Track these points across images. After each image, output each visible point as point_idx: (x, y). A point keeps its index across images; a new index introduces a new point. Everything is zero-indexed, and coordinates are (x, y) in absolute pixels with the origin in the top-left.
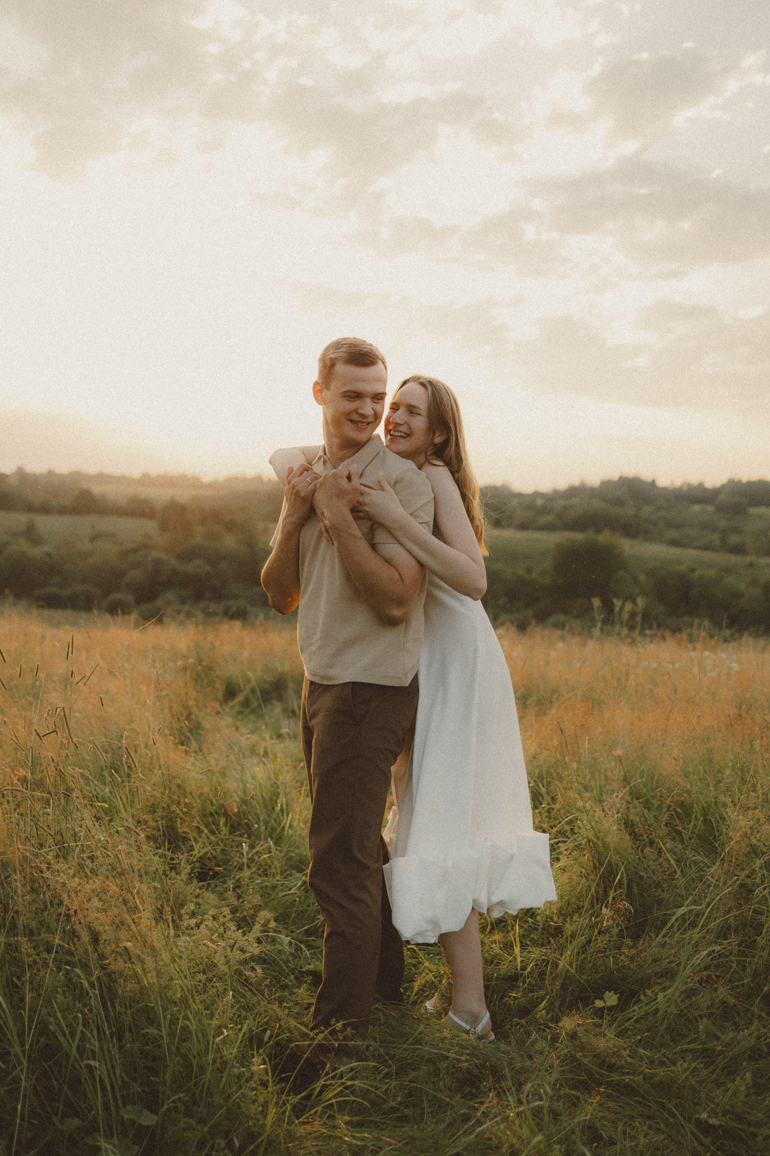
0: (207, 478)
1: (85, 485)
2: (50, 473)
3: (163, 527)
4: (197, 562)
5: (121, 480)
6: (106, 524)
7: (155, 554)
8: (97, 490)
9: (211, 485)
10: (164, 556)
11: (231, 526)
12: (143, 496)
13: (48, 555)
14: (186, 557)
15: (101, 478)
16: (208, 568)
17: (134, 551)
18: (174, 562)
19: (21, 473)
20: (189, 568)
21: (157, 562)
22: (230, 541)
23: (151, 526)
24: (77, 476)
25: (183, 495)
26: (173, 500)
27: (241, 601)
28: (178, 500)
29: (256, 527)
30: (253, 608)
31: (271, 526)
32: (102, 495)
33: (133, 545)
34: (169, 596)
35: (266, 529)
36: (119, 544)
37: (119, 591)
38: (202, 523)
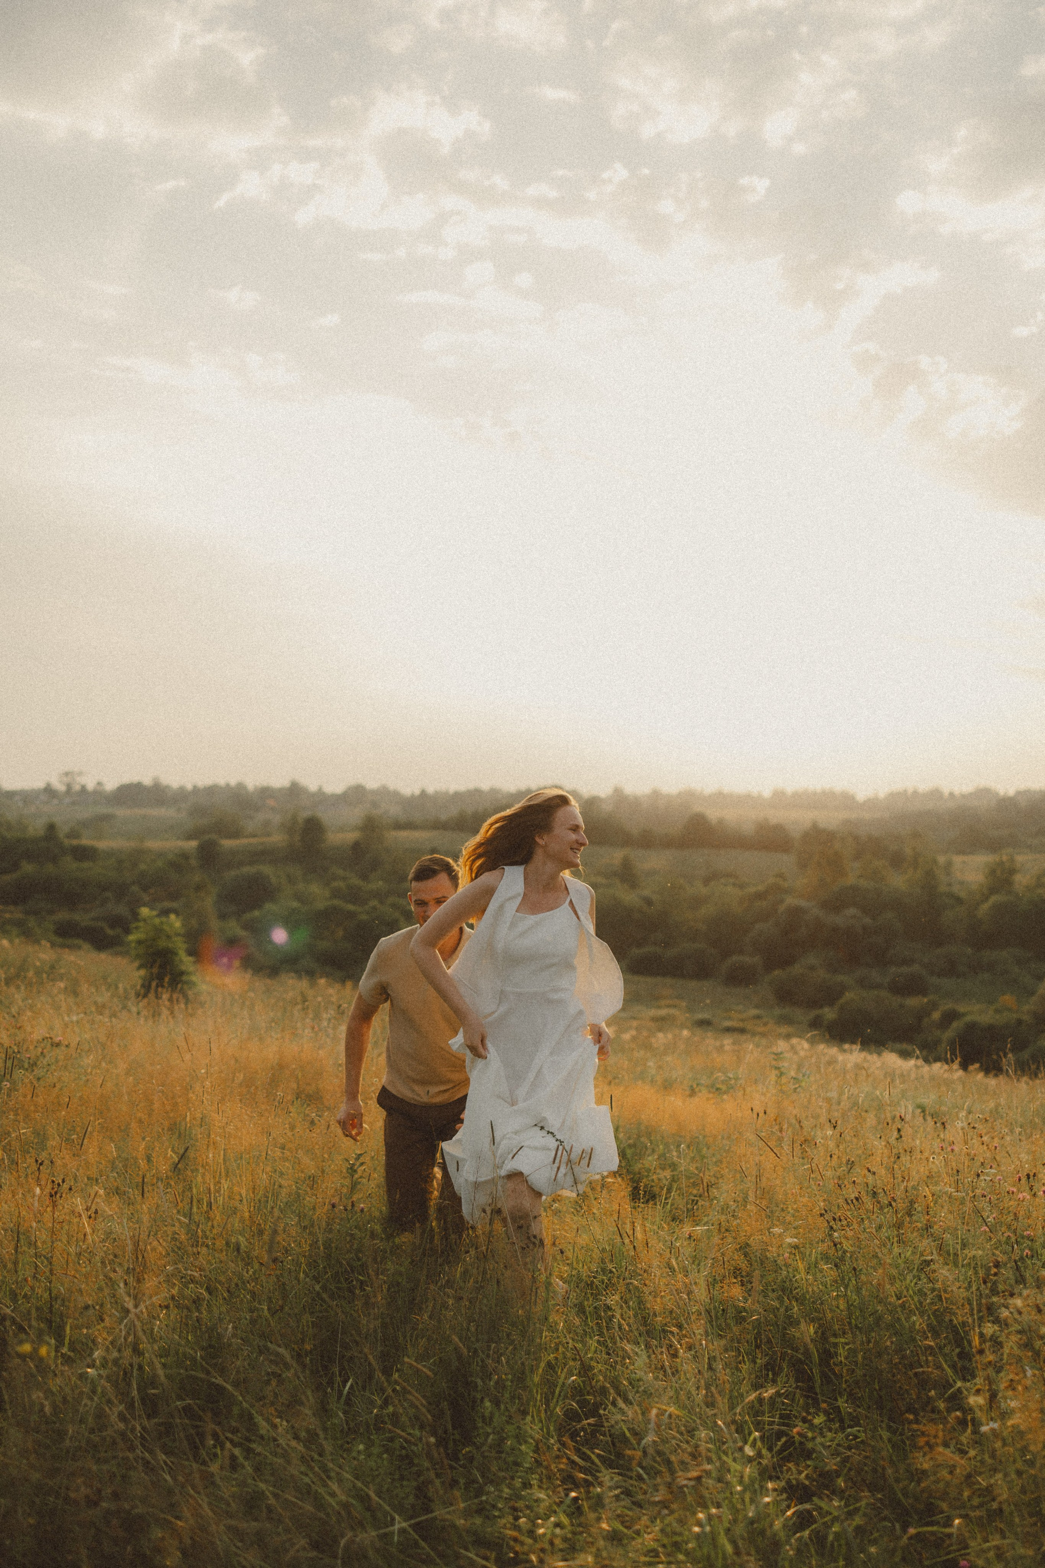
0: (861, 796)
1: (698, 808)
2: (656, 794)
3: (803, 865)
4: (852, 911)
5: (747, 800)
7: (790, 901)
8: (713, 814)
9: (871, 804)
10: (803, 903)
11: (897, 861)
12: (774, 821)
13: (649, 902)
14: (835, 904)
15: (720, 798)
16: (867, 920)
17: (760, 896)
18: (817, 911)
19: (618, 793)
20: (839, 920)
21: (796, 912)
22: (899, 881)
23: (787, 862)
24: (690, 795)
25: (830, 819)
26: (815, 826)
27: (916, 968)
28: (822, 825)
29: (935, 862)
30: (935, 980)
31: (958, 860)
32: (721, 821)
33: (761, 888)
34: (811, 959)
35: (949, 864)
36: (742, 887)
37: (741, 952)
38: (857, 856)
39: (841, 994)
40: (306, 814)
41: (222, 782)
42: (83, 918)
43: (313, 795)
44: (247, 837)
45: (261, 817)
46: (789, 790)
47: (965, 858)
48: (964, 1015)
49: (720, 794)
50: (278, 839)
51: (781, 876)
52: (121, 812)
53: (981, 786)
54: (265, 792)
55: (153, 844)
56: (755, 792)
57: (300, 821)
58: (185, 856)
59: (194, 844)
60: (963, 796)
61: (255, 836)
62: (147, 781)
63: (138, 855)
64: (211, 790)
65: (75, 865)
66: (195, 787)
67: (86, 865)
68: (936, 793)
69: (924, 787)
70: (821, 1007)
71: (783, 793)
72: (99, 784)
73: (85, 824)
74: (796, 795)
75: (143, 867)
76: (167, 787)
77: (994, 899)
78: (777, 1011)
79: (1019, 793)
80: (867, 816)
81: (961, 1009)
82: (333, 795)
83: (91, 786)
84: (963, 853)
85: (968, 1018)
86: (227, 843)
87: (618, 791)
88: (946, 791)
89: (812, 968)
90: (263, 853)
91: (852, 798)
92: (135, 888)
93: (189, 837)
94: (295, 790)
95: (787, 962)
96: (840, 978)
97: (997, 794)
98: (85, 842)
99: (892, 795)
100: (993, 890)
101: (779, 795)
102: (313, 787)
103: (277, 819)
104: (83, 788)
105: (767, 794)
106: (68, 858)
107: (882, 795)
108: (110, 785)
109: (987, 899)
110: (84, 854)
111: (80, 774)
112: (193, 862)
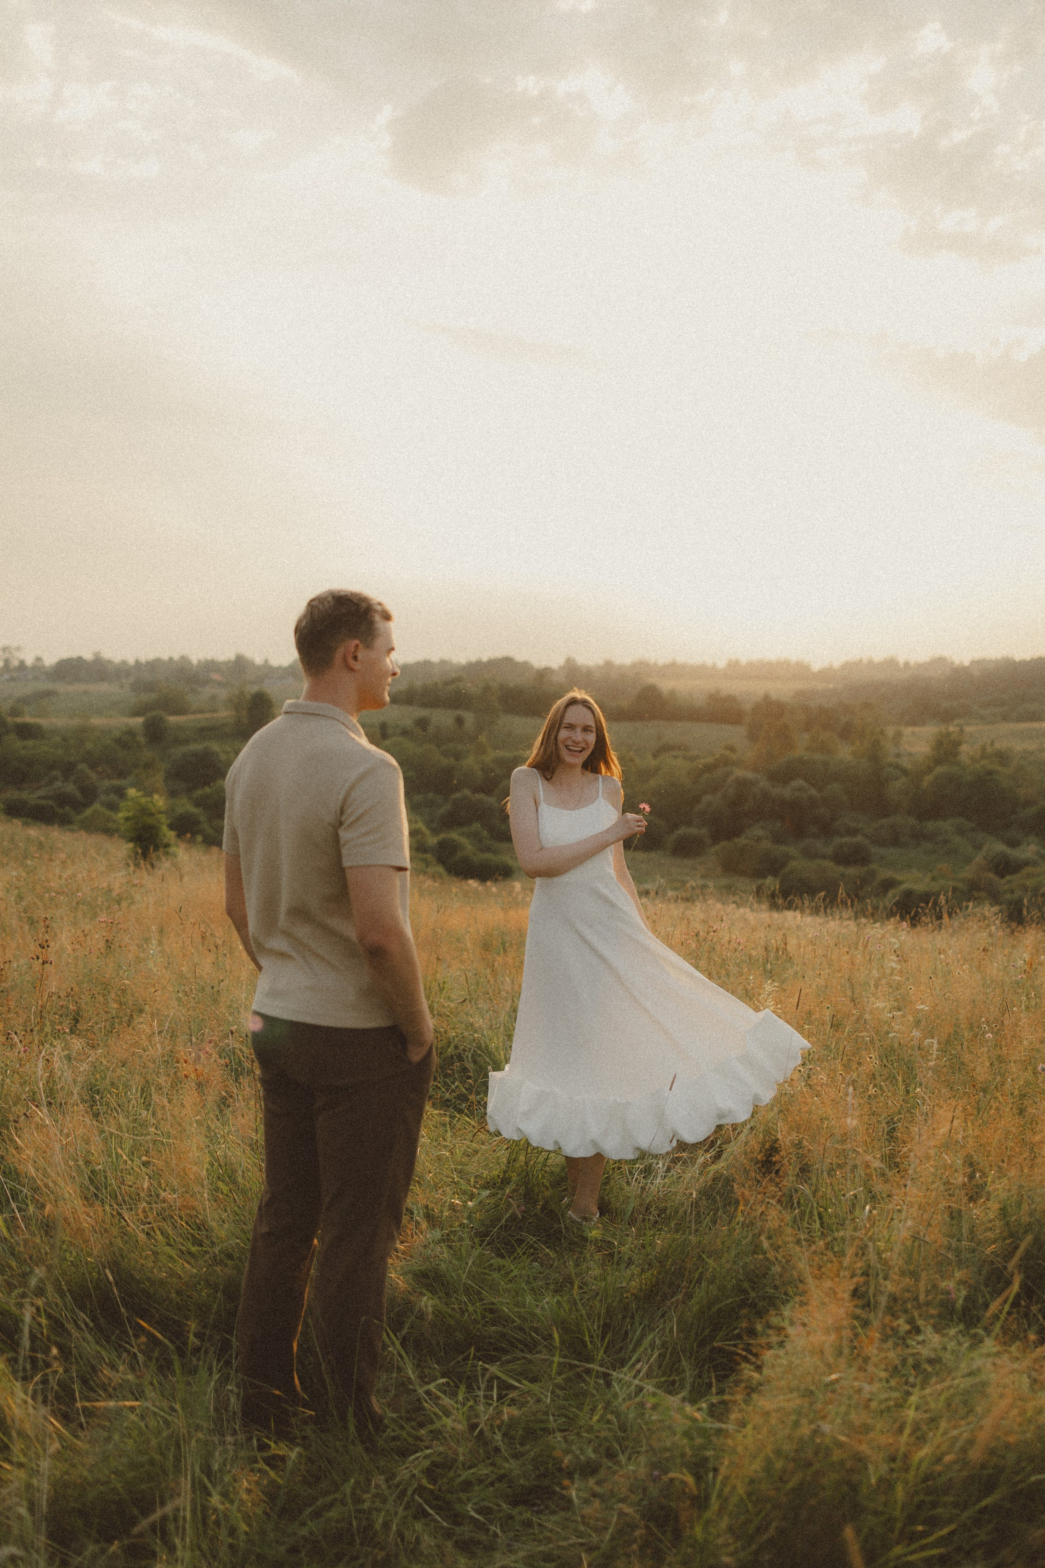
0: (816, 666)
1: (651, 681)
2: (609, 664)
3: (752, 737)
4: (799, 782)
5: (700, 671)
6: (672, 732)
7: (739, 773)
8: (665, 686)
9: (825, 674)
10: (750, 775)
11: (846, 733)
12: (724, 693)
14: (783, 776)
15: (674, 669)
16: (813, 792)
17: (709, 768)
18: (764, 783)
19: (569, 665)
20: (786, 792)
21: (742, 784)
22: (845, 753)
23: (736, 735)
24: (641, 667)
26: (766, 697)
27: (859, 838)
28: (774, 697)
29: (882, 733)
30: (874, 850)
31: (908, 731)
32: (672, 693)
33: (710, 760)
34: (758, 831)
35: (899, 735)
36: (692, 759)
37: (689, 823)
38: (808, 727)
39: (783, 865)
40: (254, 689)
41: (165, 657)
42: (31, 796)
43: (259, 668)
44: (194, 713)
45: (207, 692)
46: (744, 661)
47: (917, 729)
48: (900, 883)
49: (673, 665)
50: (225, 714)
51: (732, 749)
52: (61, 687)
53: (937, 656)
54: (211, 666)
55: (96, 721)
56: (709, 662)
57: (248, 697)
58: (131, 733)
59: (140, 720)
60: (919, 666)
61: (201, 711)
62: (88, 656)
63: (83, 732)
64: (154, 665)
65: (19, 744)
66: (137, 661)
67: (30, 743)
68: (891, 663)
69: (879, 657)
70: (765, 877)
71: (737, 663)
72: (39, 659)
73: (25, 701)
74: (750, 664)
75: (89, 746)
76: (110, 662)
77: (939, 769)
78: (724, 881)
79: (973, 662)
80: (820, 686)
81: (899, 877)
82: (280, 668)
83: (29, 661)
84: (914, 723)
85: (904, 887)
86: (172, 719)
87: (570, 662)
88: (901, 660)
89: (759, 839)
90: (211, 729)
91: (807, 668)
92: (82, 767)
93: (136, 714)
94: (240, 664)
95: (734, 832)
96: (784, 848)
97: (952, 663)
98: (28, 719)
99: (846, 666)
100: (938, 761)
101: (733, 665)
102: (258, 660)
103: (223, 694)
104: (22, 663)
105: (722, 664)
106: (13, 736)
107: (837, 665)
108: (50, 660)
109: (930, 770)
110: (26, 731)
111: (18, 649)
112: (141, 739)
